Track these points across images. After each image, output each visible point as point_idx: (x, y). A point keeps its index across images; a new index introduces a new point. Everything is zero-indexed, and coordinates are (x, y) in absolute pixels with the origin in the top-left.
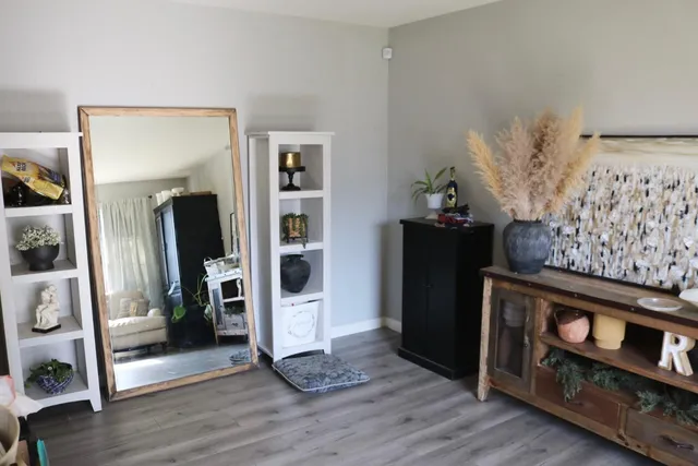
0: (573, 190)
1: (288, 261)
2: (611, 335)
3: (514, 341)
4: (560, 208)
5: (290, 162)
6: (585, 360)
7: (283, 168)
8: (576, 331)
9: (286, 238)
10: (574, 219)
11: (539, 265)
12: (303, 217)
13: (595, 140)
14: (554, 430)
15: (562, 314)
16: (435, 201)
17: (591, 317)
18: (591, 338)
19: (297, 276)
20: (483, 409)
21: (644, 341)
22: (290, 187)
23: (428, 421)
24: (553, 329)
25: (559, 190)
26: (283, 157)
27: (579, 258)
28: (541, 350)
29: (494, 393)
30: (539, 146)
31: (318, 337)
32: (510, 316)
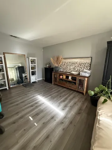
0: (61, 63)
1: (32, 72)
3: (55, 79)
4: (60, 65)
5: (32, 61)
6: (62, 80)
7: (31, 62)
8: (61, 77)
9: (32, 69)
10: (61, 67)
11: (58, 71)
12: (34, 67)
13: (63, 59)
14: (59, 87)
15: (60, 75)
16: (48, 65)
17: (63, 75)
18: (63, 78)
19: (33, 73)
20: (53, 86)
21: (67, 77)
22: (32, 64)
23: (47, 87)
24: (59, 77)
25: (59, 63)
26: (31, 60)
27: (62, 70)
28: (58, 79)
29: (54, 84)
30: (57, 59)
31: (36, 80)
32: (55, 76)
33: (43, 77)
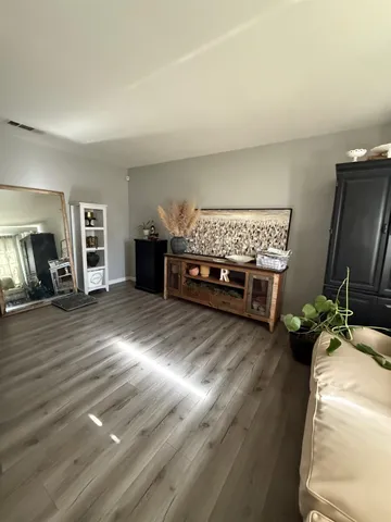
0: (193, 226)
1: (90, 255)
2: (205, 272)
3: (175, 277)
4: (188, 232)
5: (89, 215)
6: (198, 281)
7: (86, 218)
8: (195, 272)
9: (89, 246)
10: (193, 237)
11: (182, 252)
12: (96, 238)
13: (199, 211)
14: (189, 306)
15: (191, 266)
16: (146, 232)
17: (199, 267)
18: (199, 274)
19: (94, 260)
20: (166, 302)
21: (215, 273)
22: (90, 226)
23: (147, 307)
24: (188, 272)
25: (188, 227)
26: (86, 214)
27: (195, 249)
28: (184, 280)
29: (169, 297)
30: (182, 211)
31: (103, 284)
32: (174, 270)
33: (127, 275)
